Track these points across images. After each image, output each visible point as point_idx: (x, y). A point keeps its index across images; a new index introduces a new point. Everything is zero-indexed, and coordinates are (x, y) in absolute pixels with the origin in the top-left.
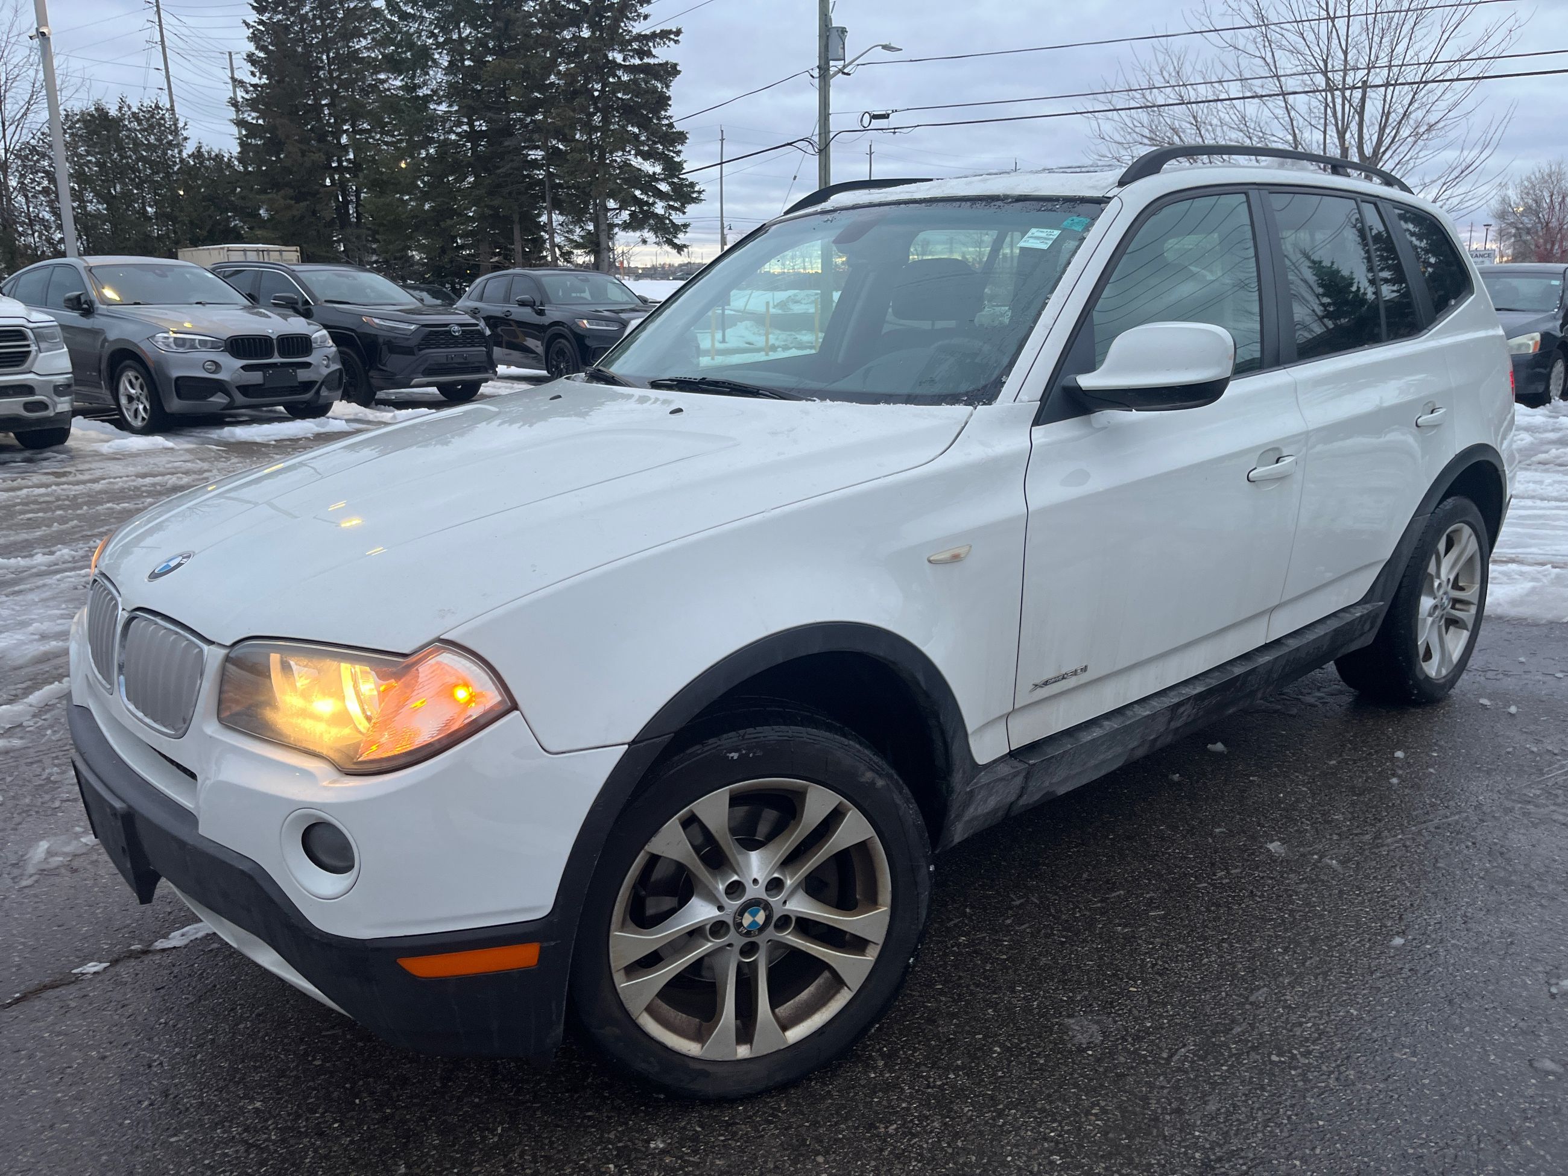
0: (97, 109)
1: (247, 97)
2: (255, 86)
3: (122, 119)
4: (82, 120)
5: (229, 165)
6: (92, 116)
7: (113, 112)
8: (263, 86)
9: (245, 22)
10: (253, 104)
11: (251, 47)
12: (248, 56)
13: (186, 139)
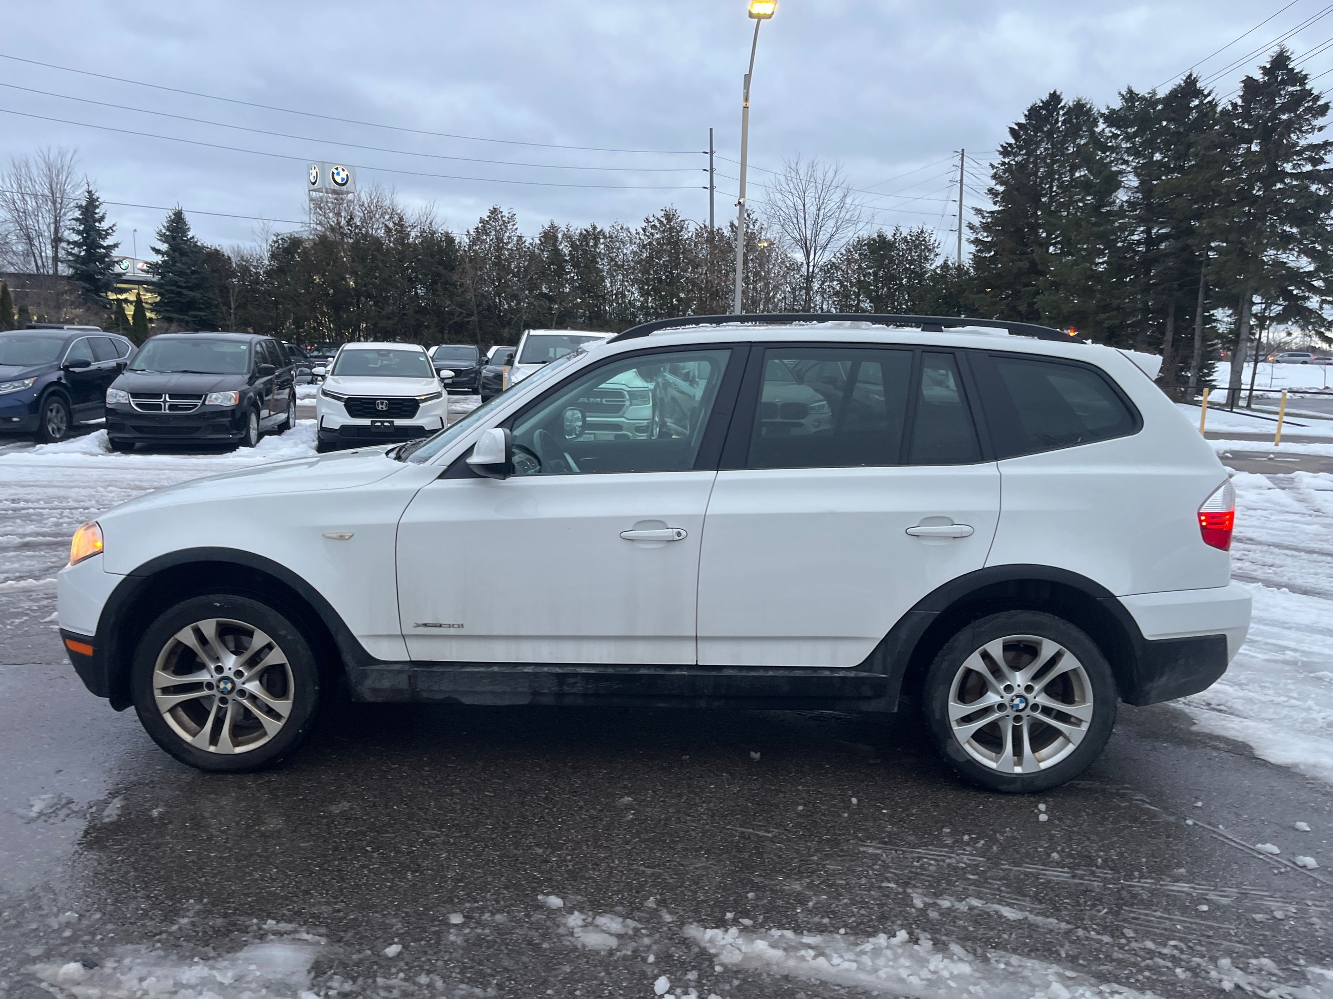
0: (879, 236)
1: (984, 221)
2: (992, 212)
3: (895, 242)
4: (868, 244)
5: (967, 272)
6: (874, 240)
7: (890, 237)
8: (998, 212)
9: (991, 165)
10: (986, 227)
11: (992, 183)
12: (989, 190)
13: (937, 255)
